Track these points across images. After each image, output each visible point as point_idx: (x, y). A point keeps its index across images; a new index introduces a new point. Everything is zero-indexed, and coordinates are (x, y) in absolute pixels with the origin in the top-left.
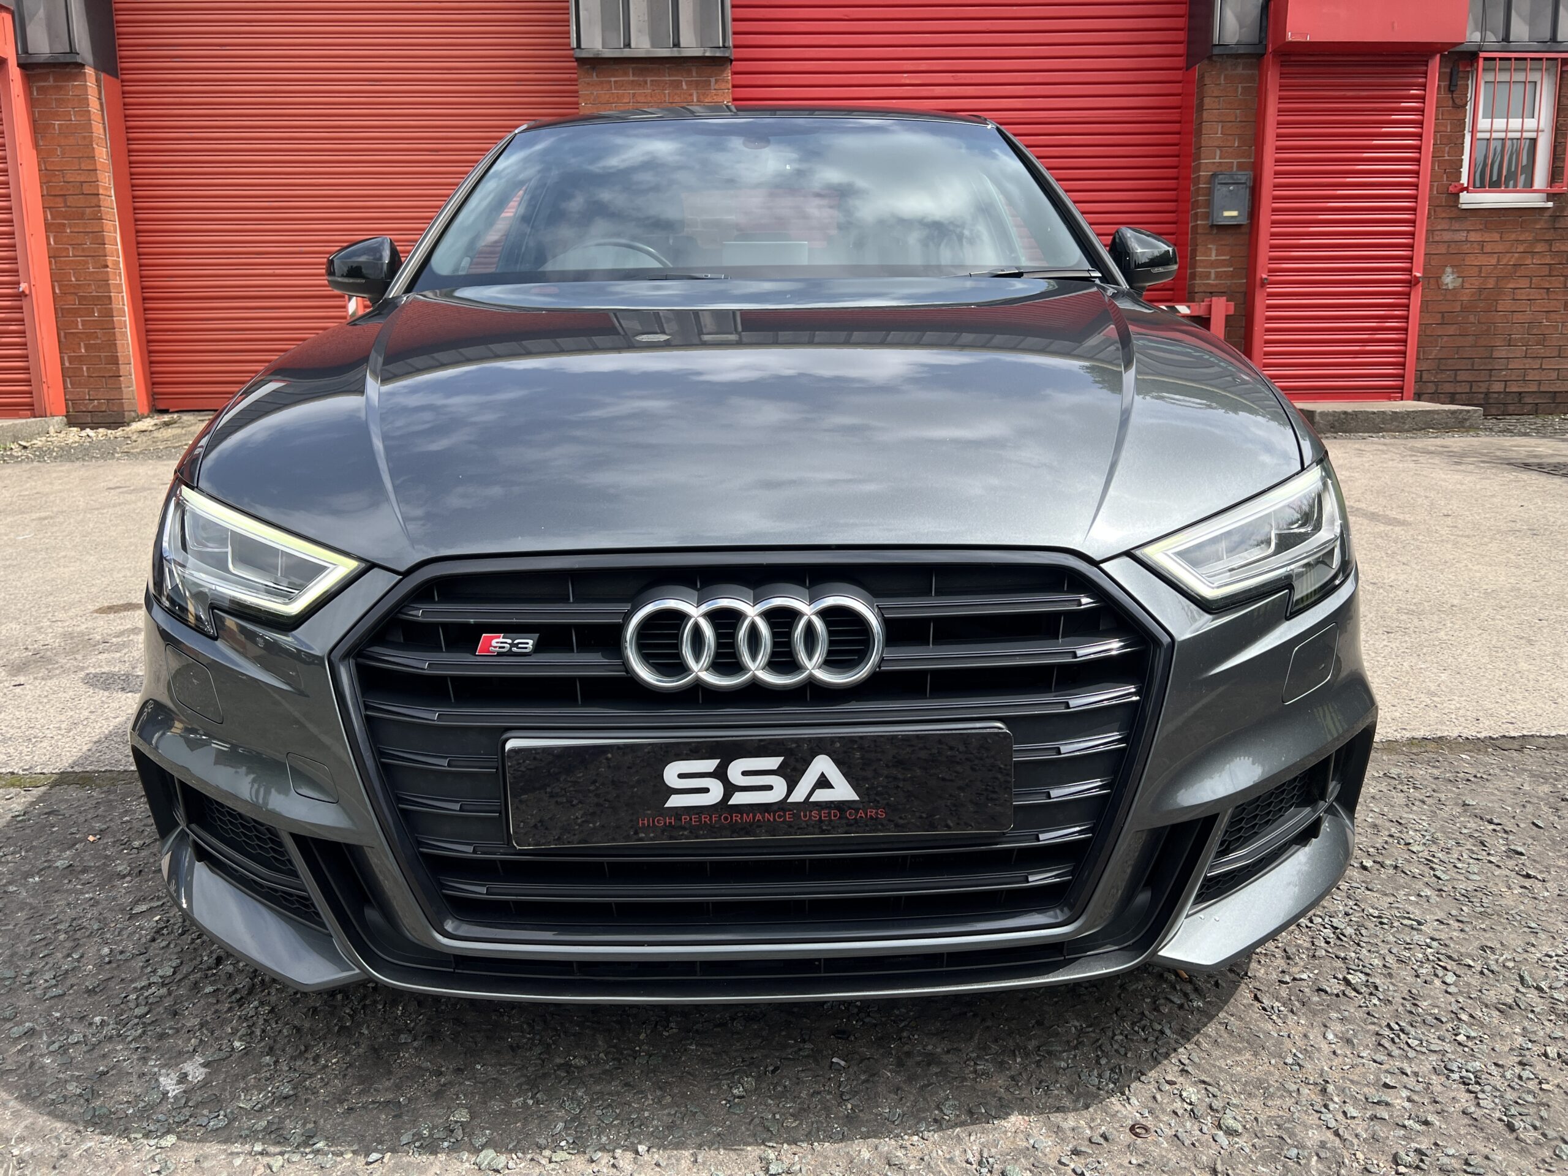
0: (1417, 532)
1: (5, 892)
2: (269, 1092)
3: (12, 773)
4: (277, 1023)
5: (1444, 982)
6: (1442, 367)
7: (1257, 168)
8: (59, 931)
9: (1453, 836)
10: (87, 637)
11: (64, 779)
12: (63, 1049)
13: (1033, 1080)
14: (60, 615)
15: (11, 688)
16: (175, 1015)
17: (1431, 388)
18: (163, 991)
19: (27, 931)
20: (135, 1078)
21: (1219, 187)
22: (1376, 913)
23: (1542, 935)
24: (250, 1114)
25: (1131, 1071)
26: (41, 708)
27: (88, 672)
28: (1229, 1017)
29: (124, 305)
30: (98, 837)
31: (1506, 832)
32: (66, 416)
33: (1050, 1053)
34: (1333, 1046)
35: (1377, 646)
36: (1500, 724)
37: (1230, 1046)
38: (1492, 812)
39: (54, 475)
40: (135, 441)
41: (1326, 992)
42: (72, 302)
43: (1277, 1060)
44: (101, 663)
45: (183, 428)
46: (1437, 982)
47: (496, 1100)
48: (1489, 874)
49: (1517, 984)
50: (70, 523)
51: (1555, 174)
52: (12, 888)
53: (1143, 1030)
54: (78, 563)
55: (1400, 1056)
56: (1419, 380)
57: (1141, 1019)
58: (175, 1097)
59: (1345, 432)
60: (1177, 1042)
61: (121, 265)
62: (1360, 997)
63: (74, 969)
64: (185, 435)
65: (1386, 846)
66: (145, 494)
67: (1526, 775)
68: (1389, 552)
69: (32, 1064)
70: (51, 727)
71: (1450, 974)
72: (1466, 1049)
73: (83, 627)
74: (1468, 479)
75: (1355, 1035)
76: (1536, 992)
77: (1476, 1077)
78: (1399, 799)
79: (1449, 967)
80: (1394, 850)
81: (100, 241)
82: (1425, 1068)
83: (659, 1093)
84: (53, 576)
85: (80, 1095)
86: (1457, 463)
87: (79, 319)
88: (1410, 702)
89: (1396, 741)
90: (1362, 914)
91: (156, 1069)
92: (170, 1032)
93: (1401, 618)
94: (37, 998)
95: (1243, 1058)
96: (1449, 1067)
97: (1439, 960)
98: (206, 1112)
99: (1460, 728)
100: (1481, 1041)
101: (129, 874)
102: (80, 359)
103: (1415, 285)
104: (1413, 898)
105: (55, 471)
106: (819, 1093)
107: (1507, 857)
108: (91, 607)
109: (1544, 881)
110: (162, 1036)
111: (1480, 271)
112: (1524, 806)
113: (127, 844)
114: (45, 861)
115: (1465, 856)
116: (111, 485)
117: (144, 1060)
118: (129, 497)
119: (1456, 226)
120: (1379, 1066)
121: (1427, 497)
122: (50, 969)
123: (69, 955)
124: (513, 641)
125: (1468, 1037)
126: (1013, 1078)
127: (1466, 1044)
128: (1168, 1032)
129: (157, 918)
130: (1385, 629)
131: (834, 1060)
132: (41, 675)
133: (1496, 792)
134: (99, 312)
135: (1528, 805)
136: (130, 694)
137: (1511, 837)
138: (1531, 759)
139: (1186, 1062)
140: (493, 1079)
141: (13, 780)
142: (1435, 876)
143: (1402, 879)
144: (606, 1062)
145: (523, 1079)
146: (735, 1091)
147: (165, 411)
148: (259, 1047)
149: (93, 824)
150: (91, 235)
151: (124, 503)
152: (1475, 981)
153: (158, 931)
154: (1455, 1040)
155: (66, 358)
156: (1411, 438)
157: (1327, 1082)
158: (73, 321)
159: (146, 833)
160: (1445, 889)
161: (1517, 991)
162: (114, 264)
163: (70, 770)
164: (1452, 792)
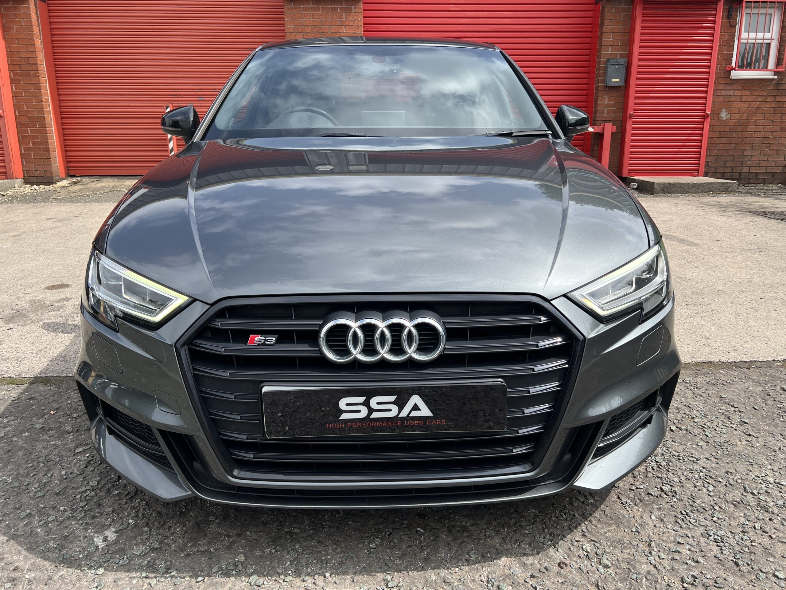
0: (703, 250)
1: (12, 441)
2: (148, 546)
3: (10, 377)
4: (149, 510)
5: (708, 490)
6: (719, 160)
7: (629, 57)
8: (39, 462)
9: (715, 414)
10: (42, 303)
11: (36, 380)
12: (46, 524)
13: (513, 540)
14: (29, 290)
15: (6, 330)
16: (100, 506)
17: (713, 170)
18: (93, 493)
19: (24, 462)
20: (82, 538)
21: (610, 66)
22: (677, 454)
23: (755, 466)
24: (139, 557)
25: (559, 535)
26: (22, 342)
27: (44, 322)
28: (606, 507)
29: (51, 121)
30: (56, 411)
31: (740, 412)
32: (23, 179)
33: (521, 526)
34: (655, 522)
35: (681, 312)
36: (739, 354)
37: (606, 522)
38: (734, 401)
39: (19, 211)
40: (60, 192)
41: (652, 495)
42: (25, 120)
43: (628, 529)
44: (51, 317)
45: (84, 185)
46: (705, 490)
47: (257, 550)
48: (731, 434)
49: (742, 491)
50: (29, 239)
51: (779, 62)
52: (14, 439)
53: (565, 515)
54: (35, 262)
55: (686, 528)
56: (707, 166)
57: (564, 509)
58: (102, 548)
59: (669, 193)
60: (581, 520)
61: (50, 101)
62: (668, 497)
63: (48, 482)
64: (85, 189)
65: (682, 419)
66: (66, 222)
67: (751, 382)
68: (689, 261)
69: (32, 531)
70: (28, 352)
71: (711, 486)
72: (717, 524)
73: (40, 297)
74: (729, 220)
75: (665, 517)
76: (751, 495)
77: (721, 539)
78: (689, 394)
79: (710, 482)
80: (686, 421)
81: (38, 88)
82: (698, 534)
83: (335, 546)
84: (23, 268)
85: (56, 548)
86: (724, 211)
87: (29, 129)
88: (696, 343)
89: (689, 363)
90: (670, 455)
91: (92, 534)
92: (98, 515)
93: (694, 297)
94: (31, 497)
95: (612, 528)
96: (709, 533)
97: (706, 479)
98: (118, 556)
99: (720, 357)
100: (724, 520)
101: (72, 431)
102: (30, 149)
103: (707, 118)
104: (694, 446)
105: (20, 209)
106: (411, 546)
107: (740, 425)
108: (43, 286)
109: (757, 438)
110: (94, 517)
111: (740, 111)
112: (749, 398)
113: (70, 415)
114: (30, 425)
115: (720, 424)
116: (49, 217)
117: (86, 529)
118: (58, 224)
119: (728, 87)
120: (676, 532)
121: (708, 230)
122: (37, 482)
123: (46, 475)
124: (265, 338)
125: (718, 518)
126: (503, 539)
127: (717, 521)
128: (577, 515)
129: (88, 455)
130: (685, 303)
131: (418, 529)
132: (21, 323)
133: (736, 390)
134: (39, 125)
135: (751, 398)
136: (66, 335)
137: (742, 415)
138: (753, 373)
139: (585, 530)
140: (255, 539)
141: (11, 381)
142: (705, 435)
143: (689, 436)
144: (309, 531)
145: (269, 540)
146: (371, 546)
147: (74, 176)
148: (141, 523)
149: (53, 405)
150: (33, 85)
151: (56, 227)
152: (722, 489)
153: (89, 462)
154: (712, 520)
155: (22, 149)
156: (702, 196)
157: (651, 541)
158: (25, 130)
159: (79, 410)
160: (710, 442)
161: (742, 494)
162: (46, 100)
163: (39, 376)
164: (715, 390)
